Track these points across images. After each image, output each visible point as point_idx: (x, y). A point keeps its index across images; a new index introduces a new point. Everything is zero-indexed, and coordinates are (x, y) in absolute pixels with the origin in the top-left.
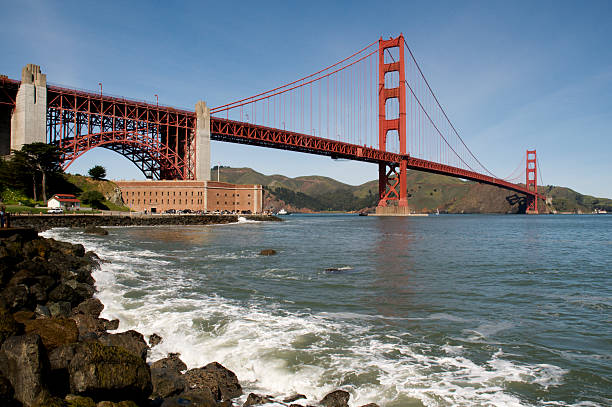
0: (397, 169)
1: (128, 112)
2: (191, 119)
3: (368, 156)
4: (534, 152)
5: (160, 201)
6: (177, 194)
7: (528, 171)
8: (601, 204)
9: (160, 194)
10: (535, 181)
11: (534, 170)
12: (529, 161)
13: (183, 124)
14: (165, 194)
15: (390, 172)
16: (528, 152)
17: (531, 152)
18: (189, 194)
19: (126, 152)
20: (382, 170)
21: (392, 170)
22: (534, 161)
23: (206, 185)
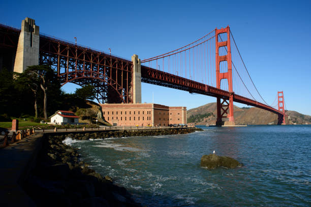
0: (228, 101)
1: (93, 58)
2: (130, 66)
3: (210, 91)
4: (282, 92)
6: (132, 113)
7: (279, 102)
10: (283, 108)
11: (282, 102)
12: (279, 97)
13: (125, 68)
14: (124, 113)
15: (223, 102)
16: (279, 93)
18: (141, 113)
20: (219, 101)
21: (225, 101)
22: (282, 97)
23: (153, 107)
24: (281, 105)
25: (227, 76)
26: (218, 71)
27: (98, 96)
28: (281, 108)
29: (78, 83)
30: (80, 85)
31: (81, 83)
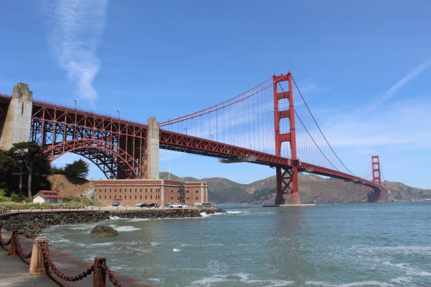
1: (96, 124)
2: (144, 131)
4: (378, 157)
5: (123, 197)
6: (138, 190)
7: (374, 170)
8: (425, 194)
9: (123, 191)
10: (379, 178)
11: (378, 170)
12: (374, 164)
13: (138, 134)
14: (128, 191)
15: (284, 173)
16: (373, 157)
17: (375, 157)
18: (149, 190)
19: (91, 157)
20: (278, 171)
21: (287, 171)
22: (378, 163)
23: (163, 184)
24: (376, 174)
25: (290, 138)
26: (277, 131)
28: (377, 178)
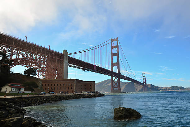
6: (62, 85)
7: (143, 79)
11: (145, 79)
12: (143, 76)
13: (59, 58)
14: (56, 85)
15: (115, 79)
17: (144, 74)
20: (112, 78)
21: (116, 78)
23: (75, 81)
26: (112, 61)
27: (39, 74)
28: (144, 82)
29: (25, 65)
30: (27, 67)
31: (27, 66)
